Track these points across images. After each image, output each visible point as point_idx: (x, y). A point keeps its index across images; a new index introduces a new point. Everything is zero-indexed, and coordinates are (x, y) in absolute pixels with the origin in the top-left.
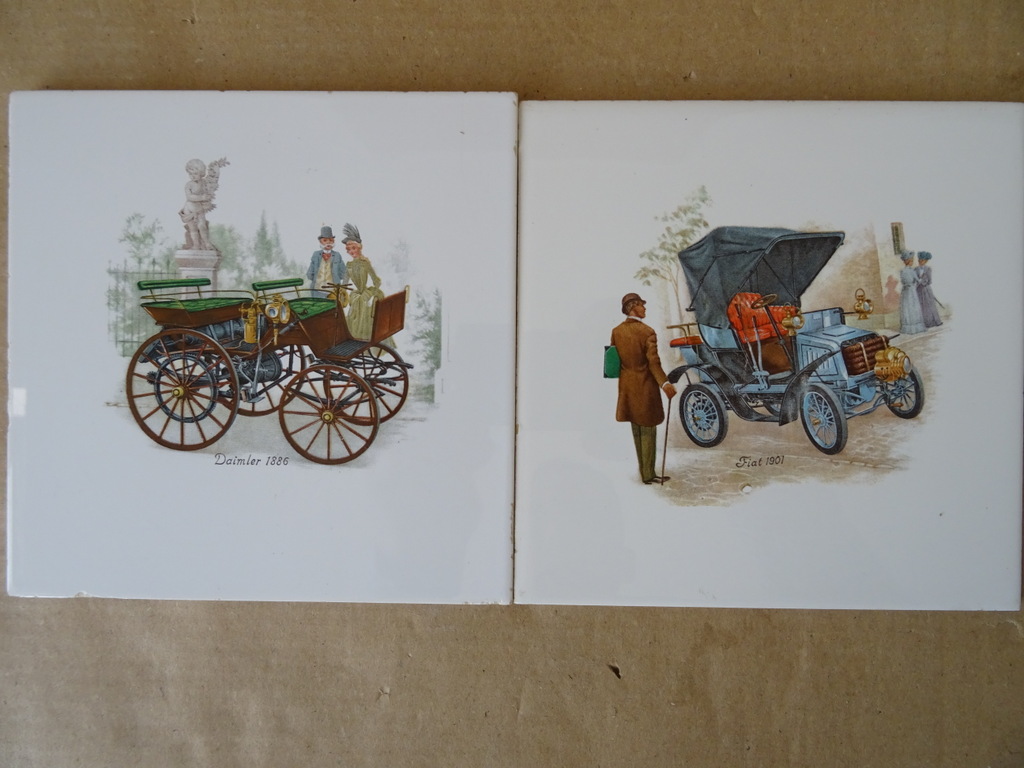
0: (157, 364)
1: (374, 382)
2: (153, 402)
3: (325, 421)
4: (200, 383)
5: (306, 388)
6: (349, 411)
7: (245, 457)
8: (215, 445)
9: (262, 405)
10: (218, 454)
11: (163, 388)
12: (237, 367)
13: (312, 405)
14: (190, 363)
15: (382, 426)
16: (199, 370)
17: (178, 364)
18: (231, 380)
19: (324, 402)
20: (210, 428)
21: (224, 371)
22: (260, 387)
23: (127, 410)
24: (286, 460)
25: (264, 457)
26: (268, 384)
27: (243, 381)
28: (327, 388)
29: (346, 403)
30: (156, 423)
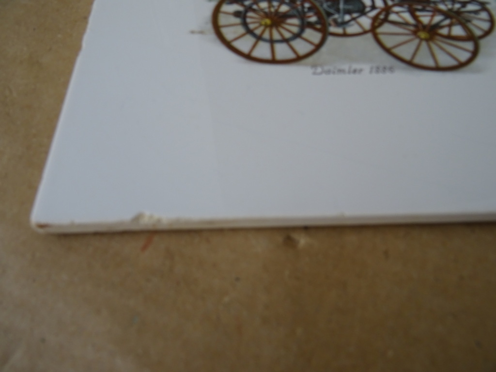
0: (243, 5)
1: (458, 13)
2: (241, 30)
3: (421, 40)
4: (286, 16)
5: (393, 17)
6: (444, 31)
7: (346, 67)
8: (310, 60)
9: (353, 29)
10: (314, 66)
11: (248, 20)
12: (322, 5)
13: (405, 29)
14: (275, 4)
15: (483, 43)
16: (284, 8)
17: (264, 5)
18: (318, 14)
19: (415, 26)
20: (301, 47)
21: (310, 9)
22: (347, 18)
23: (212, 36)
24: (391, 69)
25: (366, 67)
26: (355, 15)
27: (329, 14)
28: (415, 17)
29: (438, 26)
30: (245, 44)
